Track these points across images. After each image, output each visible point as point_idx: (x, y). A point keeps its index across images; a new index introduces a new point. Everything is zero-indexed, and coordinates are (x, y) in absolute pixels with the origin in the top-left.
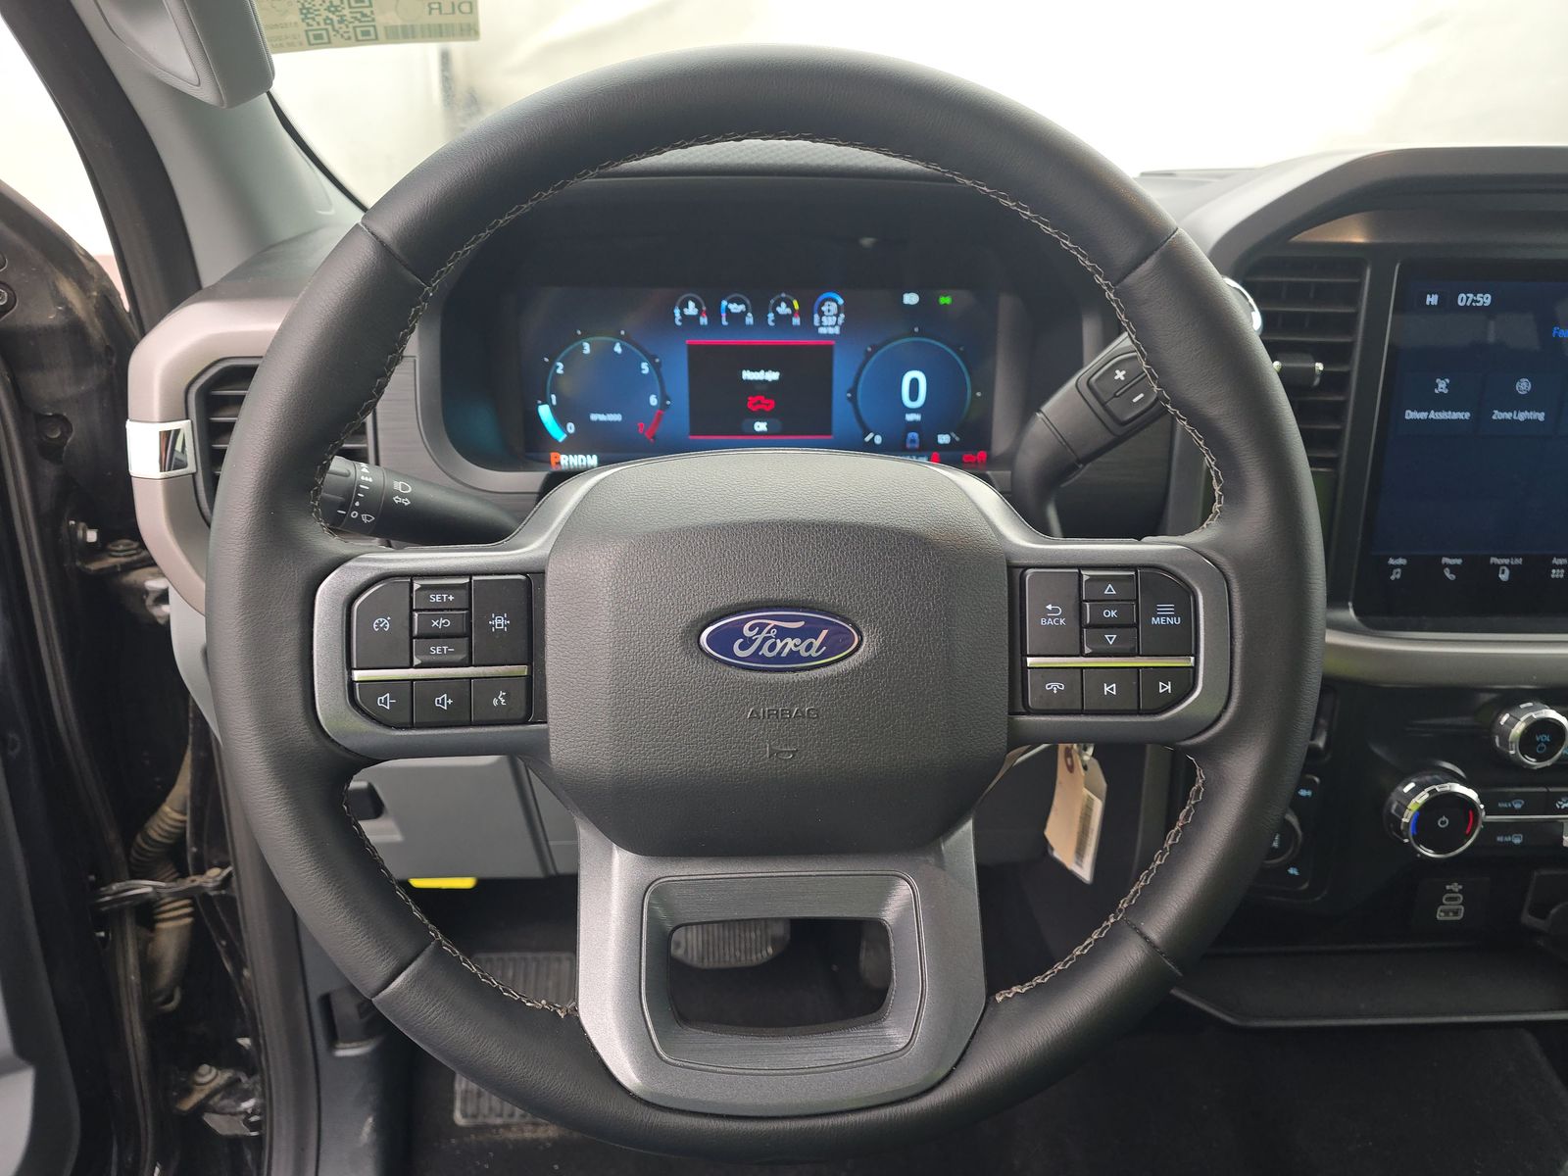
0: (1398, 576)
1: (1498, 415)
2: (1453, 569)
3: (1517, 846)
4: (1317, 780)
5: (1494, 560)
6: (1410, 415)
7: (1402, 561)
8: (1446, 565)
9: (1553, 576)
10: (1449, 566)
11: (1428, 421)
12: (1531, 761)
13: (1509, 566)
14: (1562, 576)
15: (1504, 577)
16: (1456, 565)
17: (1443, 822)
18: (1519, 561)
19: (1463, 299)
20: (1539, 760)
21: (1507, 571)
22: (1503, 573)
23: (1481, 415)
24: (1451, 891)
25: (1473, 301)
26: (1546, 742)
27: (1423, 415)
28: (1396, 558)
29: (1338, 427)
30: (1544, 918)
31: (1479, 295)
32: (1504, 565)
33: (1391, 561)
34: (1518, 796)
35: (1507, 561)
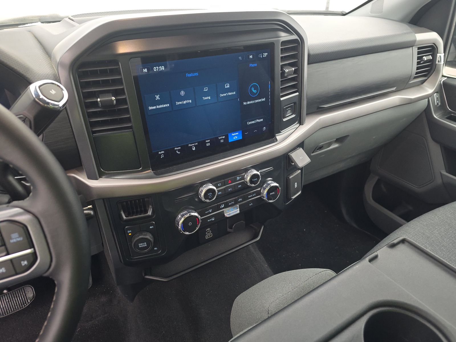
0: (163, 157)
1: (178, 103)
2: (179, 150)
3: (214, 220)
4: (154, 222)
5: (190, 145)
6: (151, 108)
7: (162, 152)
8: (176, 150)
9: (207, 145)
10: (177, 150)
11: (156, 109)
12: (208, 201)
13: (194, 146)
14: (209, 145)
15: (194, 149)
16: (179, 149)
17: (190, 224)
18: (197, 144)
19: (155, 69)
20: (210, 199)
21: (194, 147)
22: (193, 148)
23: (172, 104)
24: (208, 231)
25: (159, 69)
26: (211, 195)
27: (154, 107)
28: (160, 151)
29: (129, 116)
30: (232, 229)
31: (160, 67)
32: (193, 146)
33: (159, 153)
34: (210, 209)
35: (193, 145)
